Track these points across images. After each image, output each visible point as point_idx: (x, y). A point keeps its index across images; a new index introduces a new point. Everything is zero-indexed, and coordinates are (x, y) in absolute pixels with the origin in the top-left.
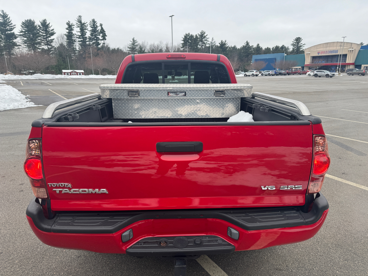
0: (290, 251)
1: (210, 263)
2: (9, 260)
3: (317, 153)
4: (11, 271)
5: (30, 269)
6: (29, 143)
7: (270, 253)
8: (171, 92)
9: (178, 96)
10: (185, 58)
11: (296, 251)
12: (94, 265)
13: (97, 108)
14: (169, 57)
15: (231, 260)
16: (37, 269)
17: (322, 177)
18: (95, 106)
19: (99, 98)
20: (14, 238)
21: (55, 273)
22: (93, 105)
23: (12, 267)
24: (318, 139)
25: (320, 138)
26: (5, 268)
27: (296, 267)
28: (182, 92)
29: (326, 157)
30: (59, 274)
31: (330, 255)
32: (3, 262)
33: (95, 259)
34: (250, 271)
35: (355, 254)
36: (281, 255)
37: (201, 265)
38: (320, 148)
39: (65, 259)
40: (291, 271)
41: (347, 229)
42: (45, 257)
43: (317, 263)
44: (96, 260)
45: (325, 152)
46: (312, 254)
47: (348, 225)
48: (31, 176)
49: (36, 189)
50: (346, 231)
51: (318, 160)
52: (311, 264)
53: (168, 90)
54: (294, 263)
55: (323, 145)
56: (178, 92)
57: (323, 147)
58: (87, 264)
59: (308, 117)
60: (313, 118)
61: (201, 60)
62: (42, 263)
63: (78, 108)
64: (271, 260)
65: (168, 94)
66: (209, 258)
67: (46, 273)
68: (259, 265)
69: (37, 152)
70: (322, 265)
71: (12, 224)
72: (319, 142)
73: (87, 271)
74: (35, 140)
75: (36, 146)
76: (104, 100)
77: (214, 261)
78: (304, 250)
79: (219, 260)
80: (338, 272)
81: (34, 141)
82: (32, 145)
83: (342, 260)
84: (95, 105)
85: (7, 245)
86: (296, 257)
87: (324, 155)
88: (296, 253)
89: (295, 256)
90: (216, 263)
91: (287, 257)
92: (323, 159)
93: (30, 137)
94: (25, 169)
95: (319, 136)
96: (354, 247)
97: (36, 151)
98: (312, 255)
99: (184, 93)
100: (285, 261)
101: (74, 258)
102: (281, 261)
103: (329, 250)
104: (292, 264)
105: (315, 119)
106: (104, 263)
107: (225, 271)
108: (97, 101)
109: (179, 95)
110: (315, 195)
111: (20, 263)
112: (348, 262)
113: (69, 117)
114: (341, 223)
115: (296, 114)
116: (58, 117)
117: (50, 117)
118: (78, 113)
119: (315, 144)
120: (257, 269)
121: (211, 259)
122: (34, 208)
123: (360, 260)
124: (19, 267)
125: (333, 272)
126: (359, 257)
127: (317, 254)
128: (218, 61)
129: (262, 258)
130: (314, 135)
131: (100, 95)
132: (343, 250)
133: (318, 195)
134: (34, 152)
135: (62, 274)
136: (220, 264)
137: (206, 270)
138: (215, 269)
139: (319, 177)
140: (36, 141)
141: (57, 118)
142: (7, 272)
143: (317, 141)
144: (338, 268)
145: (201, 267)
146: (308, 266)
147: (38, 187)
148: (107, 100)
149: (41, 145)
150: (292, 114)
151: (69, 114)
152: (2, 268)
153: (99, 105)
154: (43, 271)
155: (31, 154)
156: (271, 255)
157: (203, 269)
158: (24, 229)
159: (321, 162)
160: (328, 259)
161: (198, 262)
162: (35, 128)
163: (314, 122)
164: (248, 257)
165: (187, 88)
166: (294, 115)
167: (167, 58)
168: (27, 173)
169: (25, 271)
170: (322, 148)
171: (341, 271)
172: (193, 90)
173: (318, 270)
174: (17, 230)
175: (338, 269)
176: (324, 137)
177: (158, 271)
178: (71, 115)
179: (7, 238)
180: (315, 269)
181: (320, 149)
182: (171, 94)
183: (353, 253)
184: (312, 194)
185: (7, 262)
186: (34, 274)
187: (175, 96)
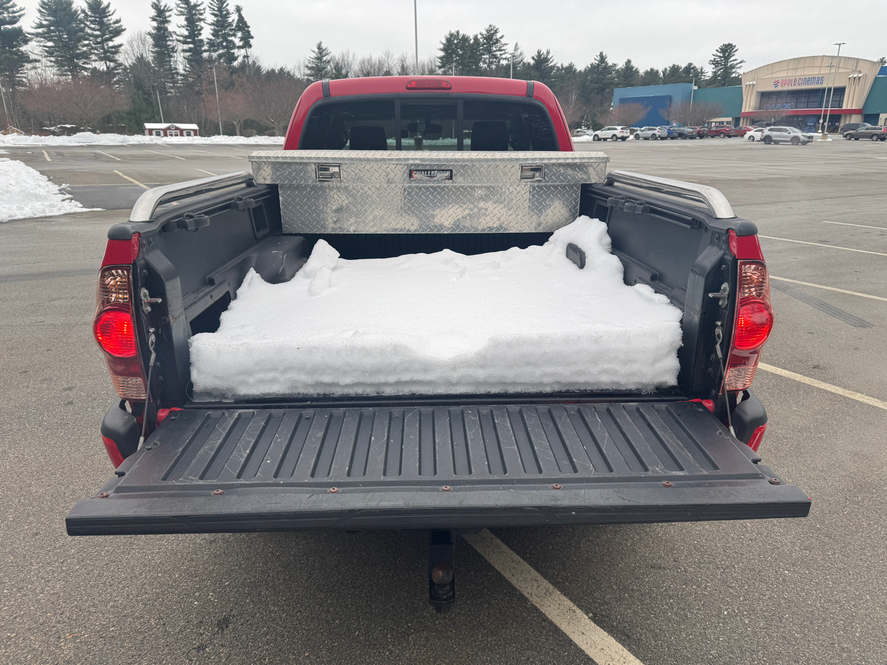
0: (684, 531)
1: (505, 555)
2: (55, 547)
3: (745, 302)
4: (62, 571)
5: (105, 566)
6: (103, 276)
7: (638, 534)
8: (416, 170)
9: (435, 181)
10: (450, 88)
11: (697, 531)
12: (248, 559)
13: (246, 204)
14: (413, 86)
15: (553, 548)
16: (120, 567)
17: (756, 355)
18: (241, 199)
19: (249, 182)
20: (62, 503)
21: (160, 575)
22: (237, 198)
23: (62, 563)
24: (750, 270)
25: (753, 266)
26: (48, 563)
27: (695, 562)
28: (443, 170)
29: (766, 313)
30: (170, 577)
31: (771, 538)
32: (43, 552)
33: (248, 546)
34: (594, 570)
35: (827, 536)
36: (664, 538)
37: (486, 557)
38: (753, 289)
39: (181, 546)
40: (685, 571)
41: (814, 486)
42: (136, 542)
43: (742, 554)
44: (250, 548)
45: (763, 299)
46: (732, 535)
47: (818, 476)
48: (110, 349)
49: (120, 378)
50: (812, 489)
51: (747, 319)
52: (728, 557)
53: (412, 165)
54: (691, 555)
56: (434, 170)
57: (759, 286)
58: (231, 556)
59: (729, 221)
60: (738, 222)
61: (488, 95)
62: (129, 554)
63: (206, 204)
64: (640, 548)
65: (411, 176)
66: (502, 544)
67: (141, 574)
68: (613, 559)
69: (120, 296)
70: (753, 559)
71: (55, 474)
72: (750, 276)
73: (232, 571)
74: (116, 269)
75: (119, 283)
76: (260, 188)
77: (513, 550)
78: (714, 529)
79: (526, 548)
80: (787, 572)
81: (114, 271)
82: (110, 281)
83: (798, 549)
84: (241, 197)
85: (48, 518)
86: (698, 542)
87: (764, 307)
88: (698, 534)
89: (694, 540)
90: (518, 554)
91: (677, 541)
92: (759, 318)
93: (104, 264)
94: (96, 333)
95: (751, 263)
96: (827, 522)
97: (119, 293)
98: (733, 538)
99: (448, 174)
100: (672, 550)
101: (200, 544)
102: (663, 551)
103: (770, 527)
104: (686, 556)
105: (743, 225)
106: (269, 555)
107: (538, 570)
108: (243, 189)
109: (435, 179)
110: (740, 395)
111: (81, 555)
112: (810, 552)
113: (187, 220)
114: (803, 473)
115: (702, 216)
116: (164, 219)
117: (147, 219)
118: (206, 213)
119: (740, 285)
120: (609, 567)
121: (508, 546)
122: (118, 421)
123: (838, 549)
124: (79, 563)
125: (776, 572)
126: (836, 541)
127: (744, 536)
128: (529, 96)
129: (620, 544)
130: (739, 261)
131: (250, 175)
132: (803, 528)
133: (746, 396)
134: (114, 295)
135: (177, 576)
136: (528, 556)
137: (496, 568)
138: (516, 566)
139: (751, 353)
140: (117, 272)
141: (161, 222)
142: (53, 572)
143: (745, 273)
144: (787, 564)
145: (486, 562)
146: (722, 560)
147: (124, 375)
148: (266, 189)
149: (131, 279)
150: (695, 216)
151: (187, 216)
152: (41, 564)
153: (250, 198)
154: (132, 569)
155: (108, 301)
156: (641, 539)
157: (490, 565)
158: (84, 485)
159: (755, 324)
160: (768, 547)
161: (479, 551)
162: (117, 241)
163: (740, 231)
164: (589, 541)
165: (455, 160)
166: (698, 217)
167: (408, 88)
168: (100, 342)
169: (92, 570)
170: (756, 290)
171: (794, 571)
172: (469, 165)
173: (743, 568)
174: (68, 486)
175: (787, 566)
176: (763, 265)
177: (390, 570)
178: (191, 217)
179: (45, 503)
180: (736, 566)
181: (752, 293)
182: (417, 175)
183: (824, 533)
184: (733, 394)
185: (51, 554)
186: (112, 576)
187: (427, 181)
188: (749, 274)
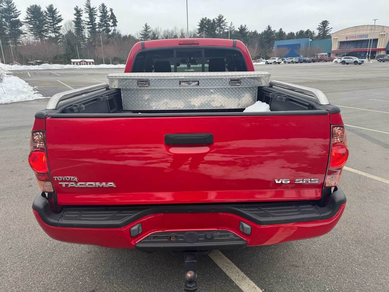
0: (307, 248)
1: (223, 260)
2: (19, 255)
3: (334, 145)
4: (21, 267)
5: (40, 264)
6: (33, 136)
7: (286, 249)
8: (183, 81)
9: (191, 86)
10: (198, 44)
11: (314, 248)
12: (105, 261)
13: (104, 98)
14: (182, 43)
15: (246, 256)
16: (47, 264)
17: (340, 170)
18: (102, 96)
19: (107, 88)
20: (23, 233)
21: (65, 269)
22: (100, 96)
23: (21, 262)
24: (337, 130)
25: (338, 128)
26: (15, 263)
27: (313, 264)
28: (195, 81)
29: (344, 149)
30: (69, 270)
31: (349, 251)
32: (13, 257)
33: (105, 255)
34: (265, 267)
35: (375, 251)
36: (298, 251)
37: (215, 261)
38: (338, 139)
39: (75, 255)
40: (308, 268)
41: (368, 226)
42: (55, 252)
43: (335, 260)
44: (106, 255)
45: (343, 143)
46: (330, 250)
47: (370, 221)
48: (36, 169)
49: (43, 182)
50: (368, 227)
51: (336, 152)
52: (328, 261)
53: (180, 79)
54: (311, 259)
55: (342, 137)
56: (191, 81)
57: (341, 138)
58: (98, 259)
59: (326, 106)
60: (331, 107)
61: (216, 46)
62: (51, 258)
63: (84, 99)
64: (287, 256)
65: (180, 84)
66: (222, 254)
67: (56, 268)
68: (274, 262)
69: (41, 145)
70: (341, 262)
71: (22, 219)
72: (337, 133)
73: (98, 267)
74: (39, 132)
75: (40, 139)
76: (112, 90)
77: (227, 258)
78: (322, 247)
79: (233, 256)
80: (356, 269)
81: (38, 133)
82: (36, 138)
83: (362, 257)
84: (102, 95)
85: (17, 240)
86: (314, 253)
87: (343, 147)
88: (314, 249)
89: (312, 252)
90: (230, 259)
91: (304, 253)
92: (342, 151)
93: (33, 129)
94: (30, 162)
95: (337, 127)
96: (375, 244)
97: (40, 143)
98: (331, 252)
99: (197, 83)
100: (302, 257)
101: (84, 254)
102: (298, 258)
103: (348, 246)
104: (308, 260)
105: (333, 108)
106: (115, 259)
107: (239, 267)
108: (105, 91)
109: (191, 85)
110: (333, 189)
111: (30, 259)
112: (368, 258)
113: (74, 108)
114: (363, 219)
115: (314, 103)
116: (63, 108)
117: (54, 108)
118: (84, 104)
119: (332, 135)
120: (272, 266)
121: (225, 255)
122: (40, 202)
123: (381, 257)
124: (29, 262)
125: (351, 269)
126: (380, 253)
127: (336, 250)
128: (234, 47)
129: (277, 254)
130: (332, 126)
131: (107, 85)
132: (364, 247)
133: (336, 189)
134: (38, 144)
135: (72, 269)
136: (234, 260)
137: (219, 266)
138: (229, 265)
139: (337, 169)
140: (40, 133)
141: (61, 109)
142: (17, 267)
144: (357, 264)
145: (214, 263)
146: (326, 263)
147: (44, 181)
148: (115, 91)
149: (45, 137)
150: (310, 103)
151: (74, 105)
152: (12, 263)
153: (106, 95)
154: (53, 266)
155: (35, 147)
156: (287, 252)
157: (217, 265)
158: (34, 225)
159: (340, 154)
160: (347, 256)
161: (212, 258)
162: (38, 119)
163: (332, 111)
164: (263, 253)
165: (200, 76)
166: (312, 104)
167: (179, 44)
168: (30, 164)
169: (35, 266)
170: (340, 140)
171: (360, 268)
172: (207, 79)
173: (336, 266)
174: (26, 225)
175: (357, 266)
176: (343, 127)
177: (170, 267)
178: (76, 106)
179: (16, 233)
180: (332, 266)
181: (338, 141)
182: (183, 84)
183: (374, 249)
184: (330, 188)
185: (16, 258)
186: (43, 269)
187: (187, 86)
188: (336, 132)
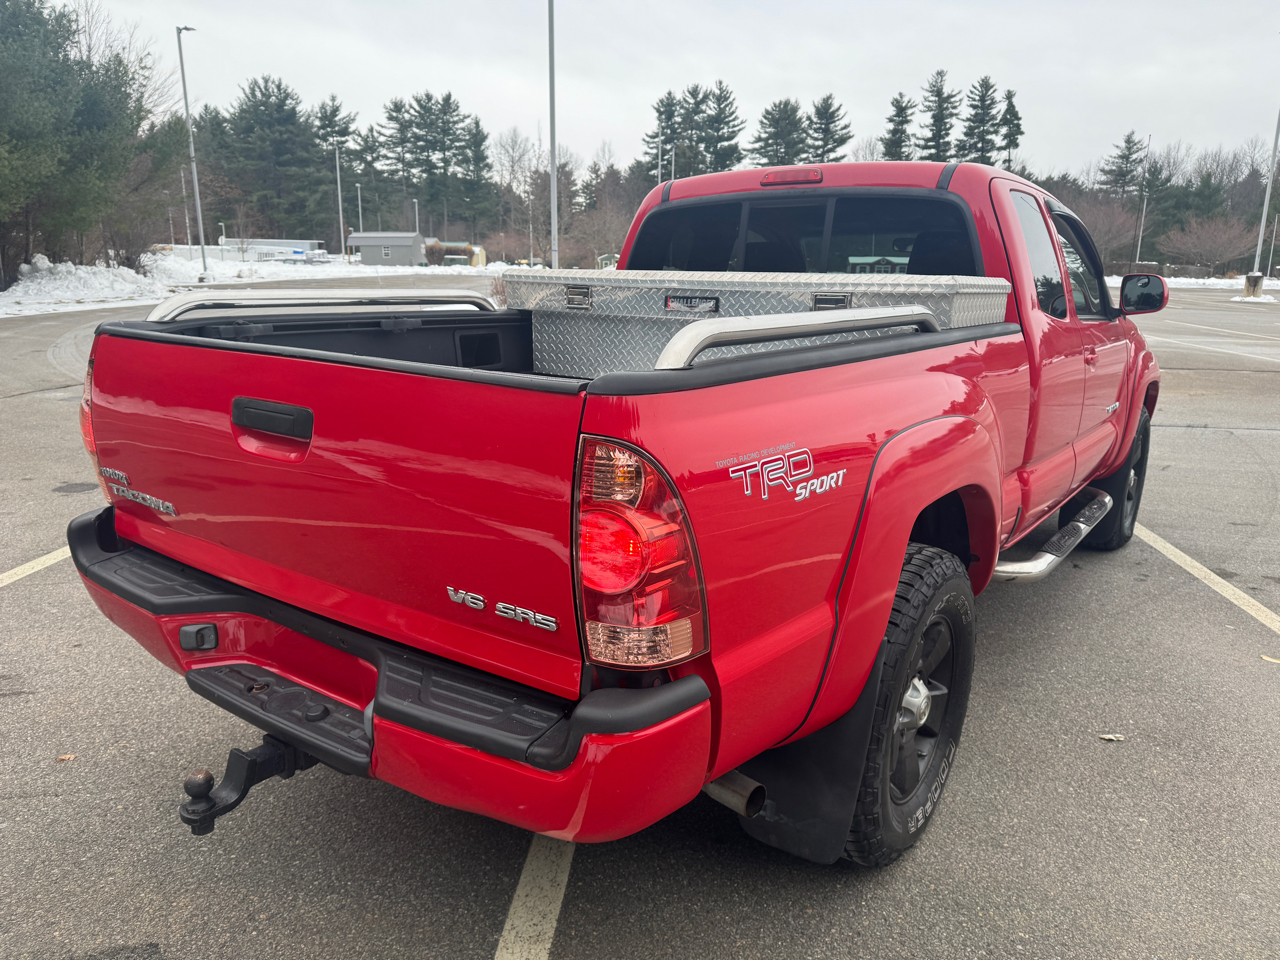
8: (674, 297)
9: (696, 313)
10: (820, 181)
28: (707, 298)
53: (668, 290)
56: (696, 298)
65: (666, 305)
99: (712, 303)
109: (696, 310)
128: (942, 188)
165: (722, 284)
167: (763, 185)
172: (741, 292)
182: (673, 305)
187: (687, 312)
